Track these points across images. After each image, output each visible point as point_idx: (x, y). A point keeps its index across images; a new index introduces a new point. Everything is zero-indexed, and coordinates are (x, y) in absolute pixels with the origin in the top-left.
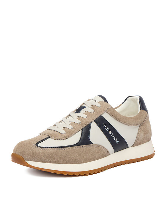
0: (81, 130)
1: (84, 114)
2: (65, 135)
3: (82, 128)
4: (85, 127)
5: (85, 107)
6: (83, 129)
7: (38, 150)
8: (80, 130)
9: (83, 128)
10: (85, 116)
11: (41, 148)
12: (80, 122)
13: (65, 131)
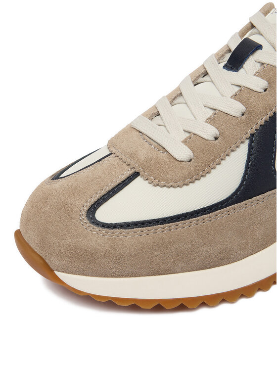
0: (247, 142)
1: (259, 74)
2: (191, 167)
3: (250, 132)
4: (261, 125)
5: (259, 47)
6: (252, 135)
7: (97, 239)
8: (242, 142)
9: (253, 131)
10: (259, 84)
11: (104, 230)
12: (242, 108)
13: (190, 148)
